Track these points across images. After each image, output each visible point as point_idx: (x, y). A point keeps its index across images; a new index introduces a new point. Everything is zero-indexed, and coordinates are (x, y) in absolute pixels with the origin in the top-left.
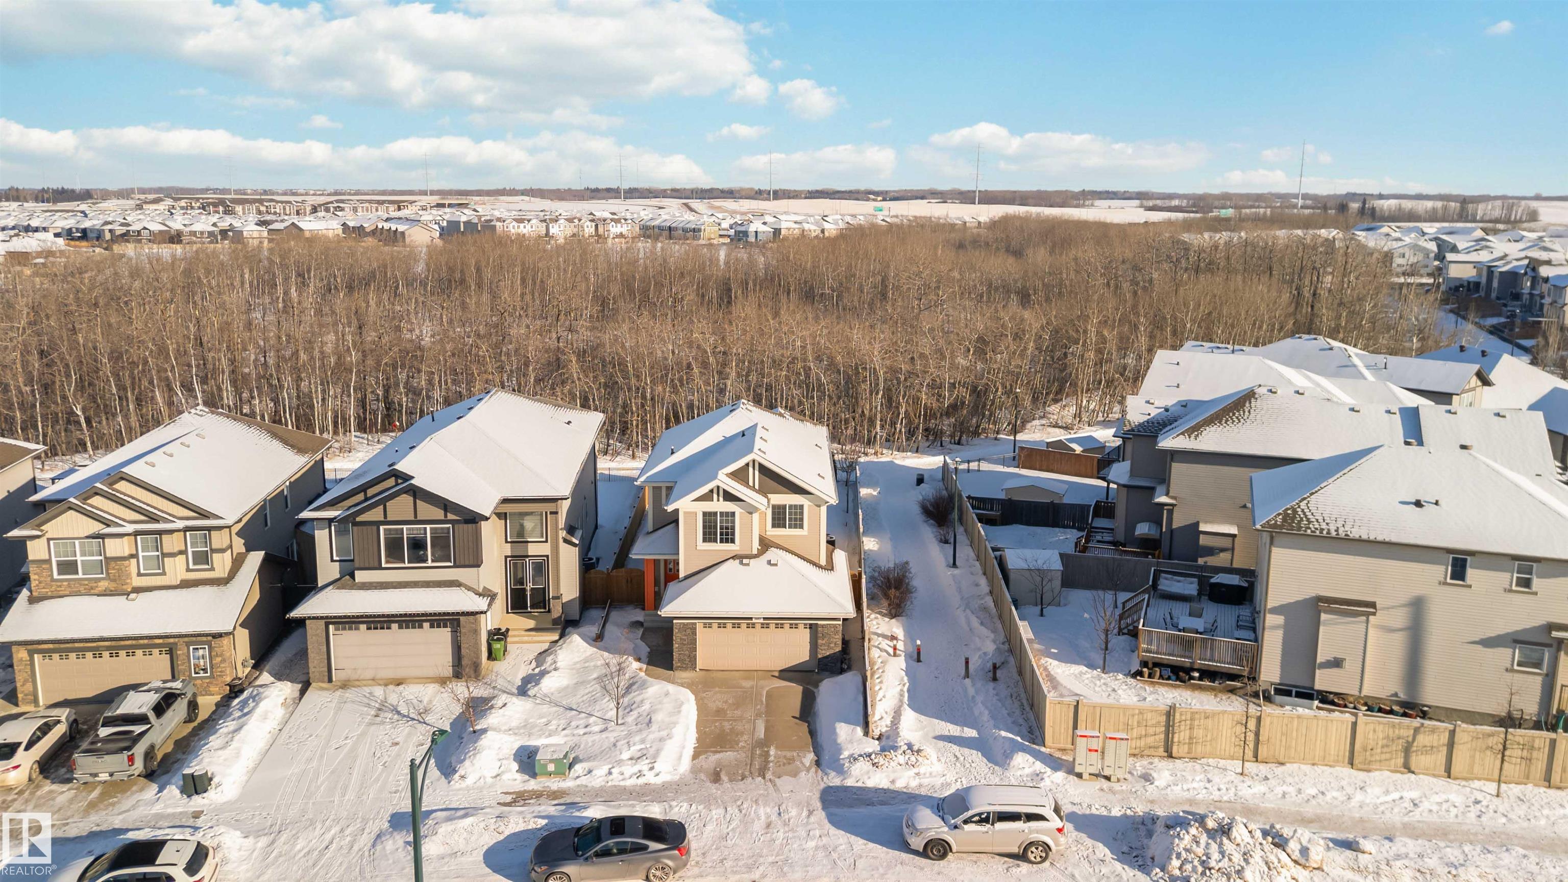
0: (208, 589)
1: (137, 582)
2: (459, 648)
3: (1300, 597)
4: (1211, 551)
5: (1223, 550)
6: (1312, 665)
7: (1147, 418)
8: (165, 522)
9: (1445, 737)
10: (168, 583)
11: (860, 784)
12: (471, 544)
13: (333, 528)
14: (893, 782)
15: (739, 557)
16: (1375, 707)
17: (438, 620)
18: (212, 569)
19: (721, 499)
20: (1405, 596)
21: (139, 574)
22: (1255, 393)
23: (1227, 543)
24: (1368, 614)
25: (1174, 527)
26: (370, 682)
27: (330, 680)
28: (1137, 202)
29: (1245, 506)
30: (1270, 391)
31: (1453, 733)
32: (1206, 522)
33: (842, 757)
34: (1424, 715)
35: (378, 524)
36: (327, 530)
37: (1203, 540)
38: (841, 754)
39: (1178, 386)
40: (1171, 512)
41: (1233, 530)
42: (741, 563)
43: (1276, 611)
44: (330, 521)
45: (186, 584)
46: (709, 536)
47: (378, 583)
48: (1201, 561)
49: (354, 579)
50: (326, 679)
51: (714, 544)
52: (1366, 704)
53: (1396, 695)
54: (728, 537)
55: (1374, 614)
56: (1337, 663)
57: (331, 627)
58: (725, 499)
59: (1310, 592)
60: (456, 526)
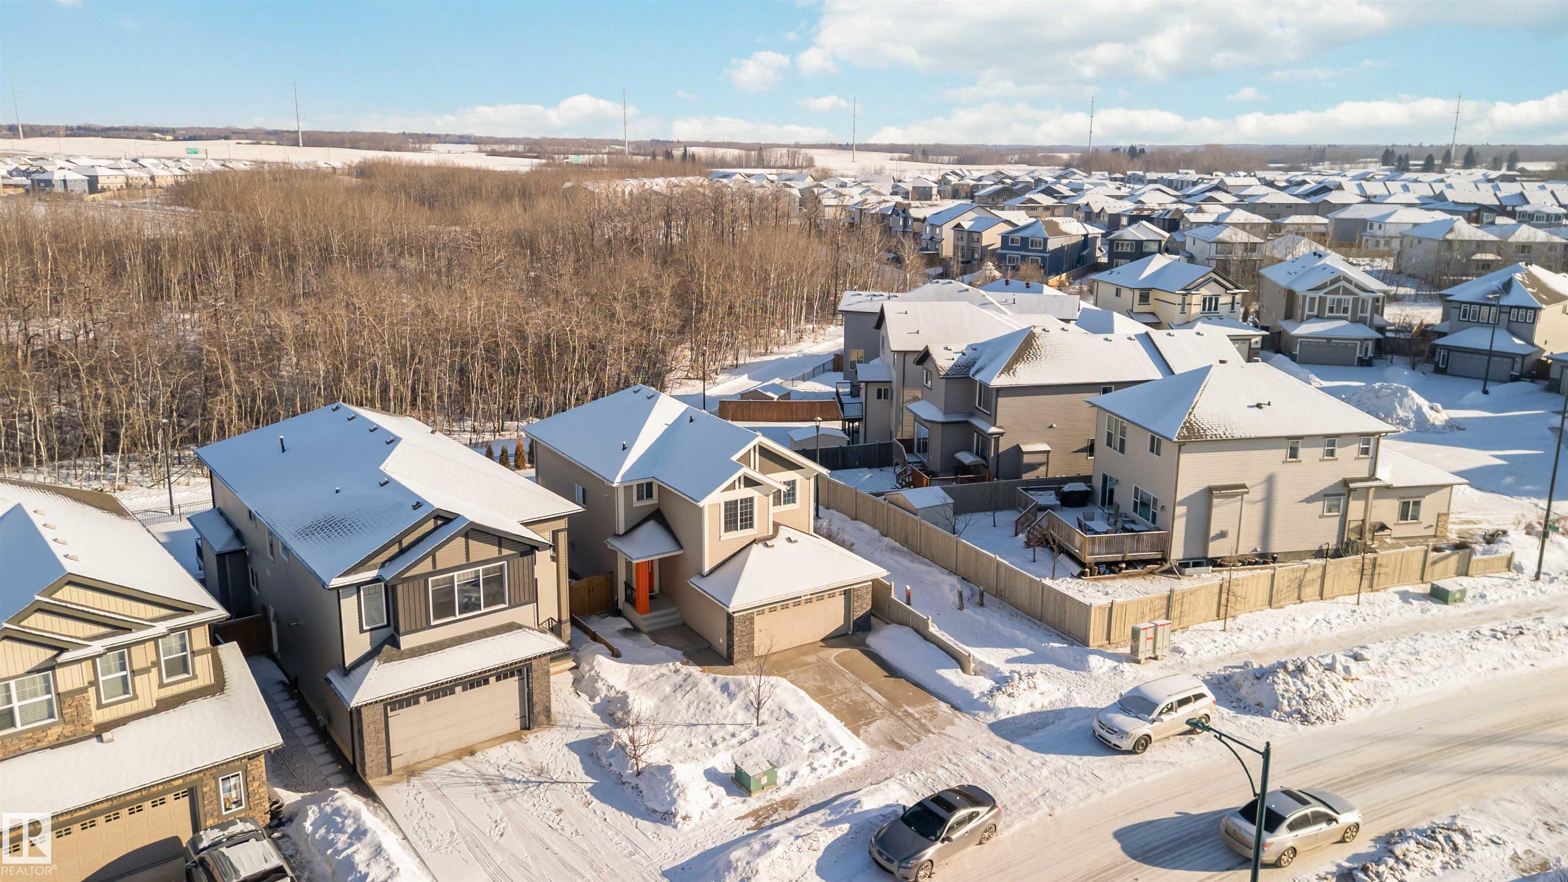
0: (200, 702)
1: (99, 716)
2: (530, 695)
3: (1197, 490)
4: (1033, 467)
5: (1041, 464)
6: (1205, 539)
7: (953, 362)
8: (139, 630)
9: (1319, 572)
10: (142, 708)
11: (1011, 715)
12: (526, 580)
13: (362, 592)
14: (1032, 705)
15: (764, 541)
16: (1246, 562)
17: (503, 673)
18: (195, 677)
19: (742, 486)
20: (1262, 477)
21: (100, 706)
22: (1034, 334)
23: (1042, 458)
24: (1242, 494)
25: (1000, 451)
26: (436, 760)
27: (390, 772)
28: (475, 147)
29: (1051, 427)
30: (1044, 330)
31: (1325, 567)
32: (1024, 444)
33: (975, 697)
34: (1274, 560)
35: (426, 576)
36: (355, 596)
37: (1026, 459)
38: (973, 695)
39: (918, 332)
40: (997, 440)
41: (1046, 447)
42: (767, 545)
43: (1182, 503)
44: (358, 586)
45: (165, 705)
46: (730, 524)
47: (428, 645)
48: (1026, 477)
49: (399, 647)
50: (386, 770)
51: (736, 532)
52: (1240, 561)
53: (1256, 550)
54: (748, 522)
55: (1247, 493)
56: (1223, 535)
57: (389, 708)
58: (746, 486)
59: (1204, 485)
60: (511, 562)
